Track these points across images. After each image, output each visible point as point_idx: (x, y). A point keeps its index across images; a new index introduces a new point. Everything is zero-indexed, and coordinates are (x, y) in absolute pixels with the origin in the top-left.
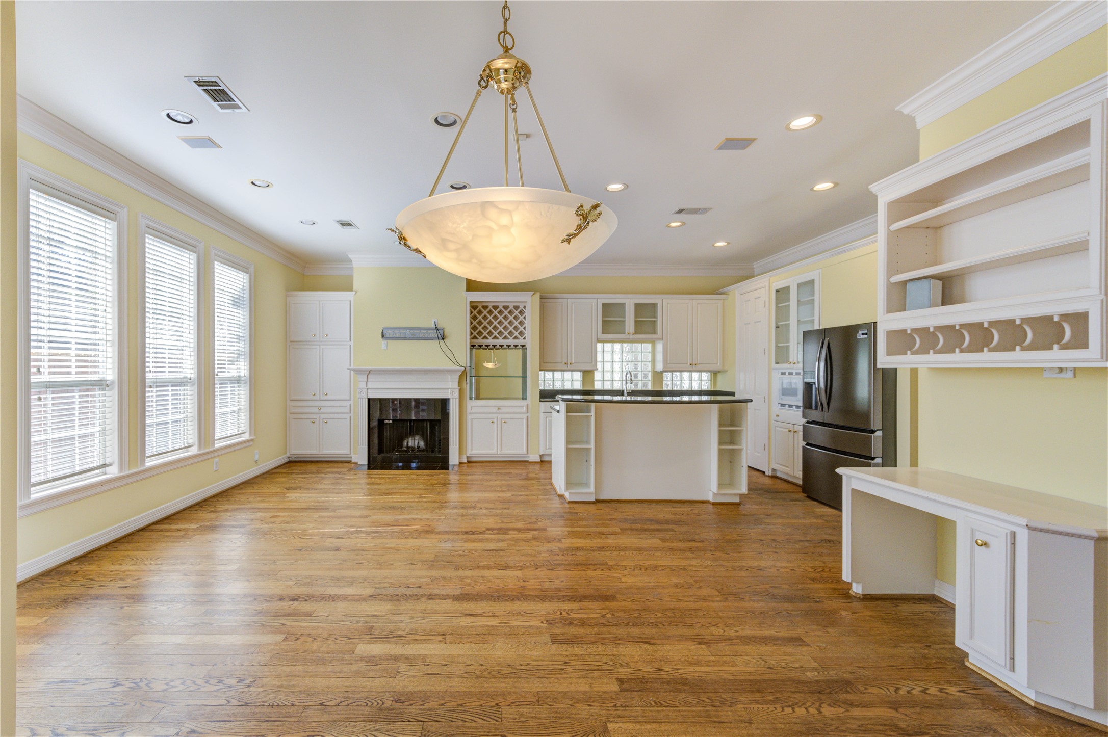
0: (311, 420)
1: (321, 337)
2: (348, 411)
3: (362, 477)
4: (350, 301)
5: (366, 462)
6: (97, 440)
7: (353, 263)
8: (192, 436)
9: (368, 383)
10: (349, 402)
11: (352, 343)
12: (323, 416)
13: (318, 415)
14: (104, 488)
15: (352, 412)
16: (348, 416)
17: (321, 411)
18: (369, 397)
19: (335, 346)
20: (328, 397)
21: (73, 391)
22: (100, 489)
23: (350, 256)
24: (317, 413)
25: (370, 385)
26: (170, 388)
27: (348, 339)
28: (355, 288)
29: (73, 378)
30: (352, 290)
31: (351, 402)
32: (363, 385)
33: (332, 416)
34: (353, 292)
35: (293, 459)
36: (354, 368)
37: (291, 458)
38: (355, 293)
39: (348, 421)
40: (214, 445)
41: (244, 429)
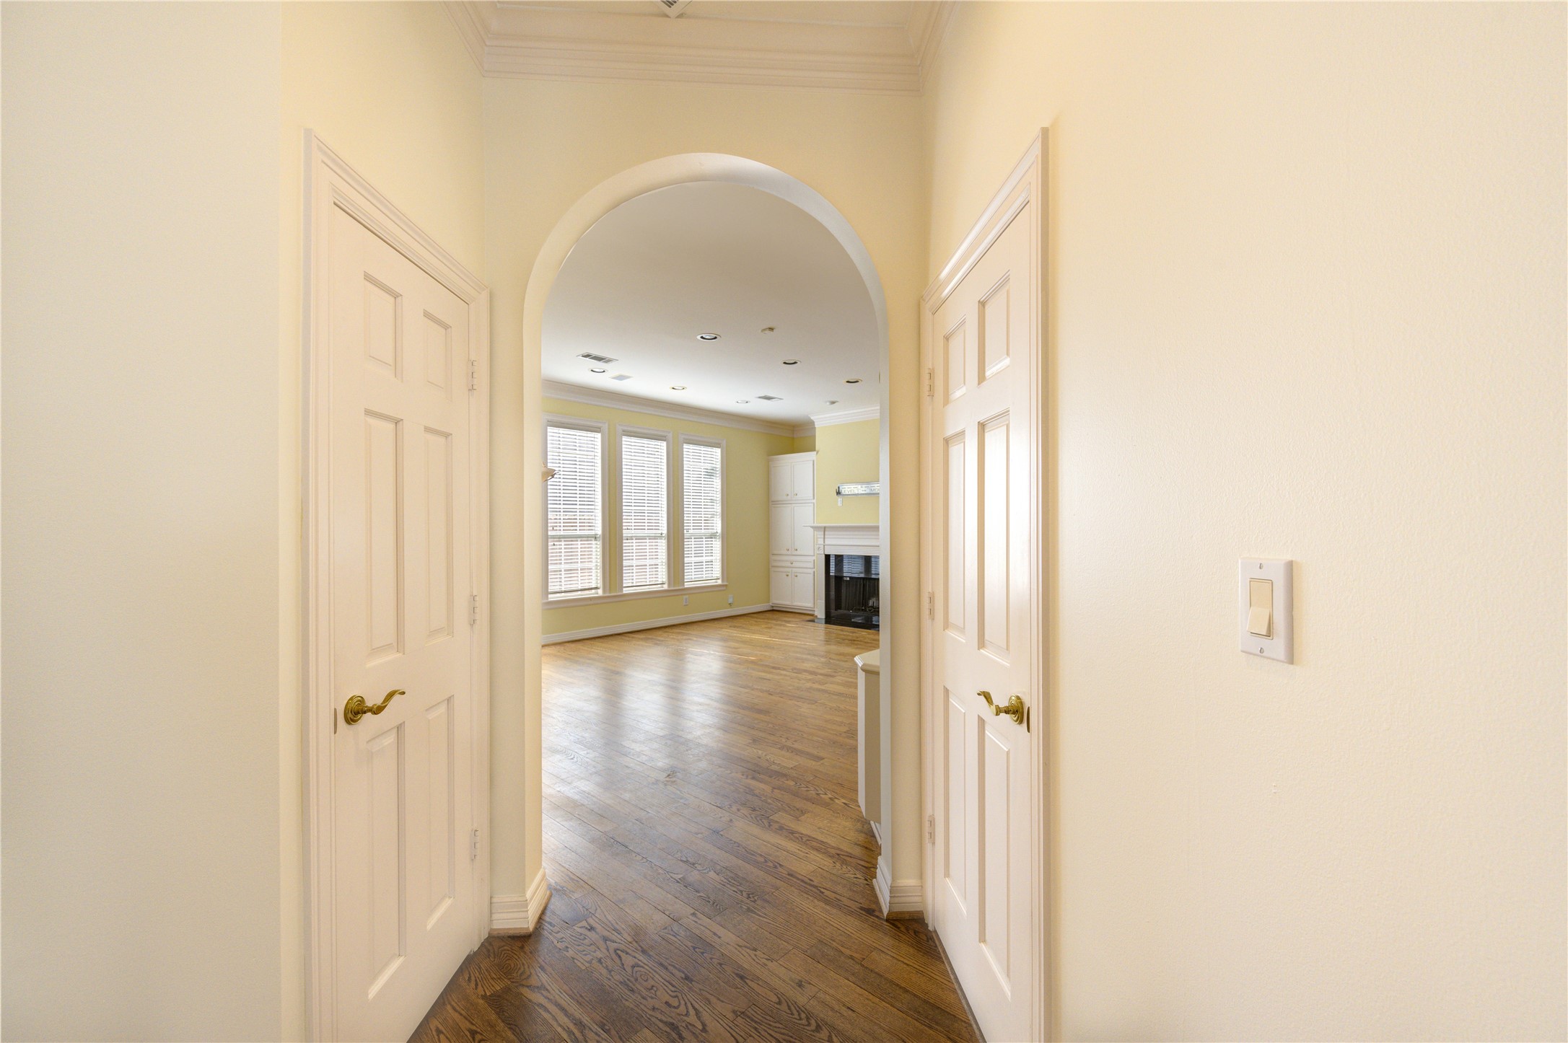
0: (785, 574)
1: (792, 498)
2: (812, 567)
3: (821, 628)
4: (814, 461)
5: (823, 617)
6: (594, 574)
7: (816, 423)
8: (662, 575)
9: (826, 540)
11: (815, 501)
12: (794, 570)
13: (791, 569)
14: (592, 602)
15: (815, 567)
16: (811, 571)
17: (792, 566)
18: (826, 553)
19: (802, 505)
20: (798, 553)
21: (577, 541)
22: (599, 601)
23: (812, 418)
24: (790, 567)
25: (827, 542)
26: (648, 541)
27: (812, 498)
28: (817, 449)
29: (578, 533)
30: (815, 450)
31: (813, 558)
32: (821, 541)
33: (801, 570)
34: (815, 452)
35: (774, 608)
36: (816, 525)
37: (773, 607)
38: (817, 453)
39: (812, 576)
40: (684, 585)
41: (718, 575)
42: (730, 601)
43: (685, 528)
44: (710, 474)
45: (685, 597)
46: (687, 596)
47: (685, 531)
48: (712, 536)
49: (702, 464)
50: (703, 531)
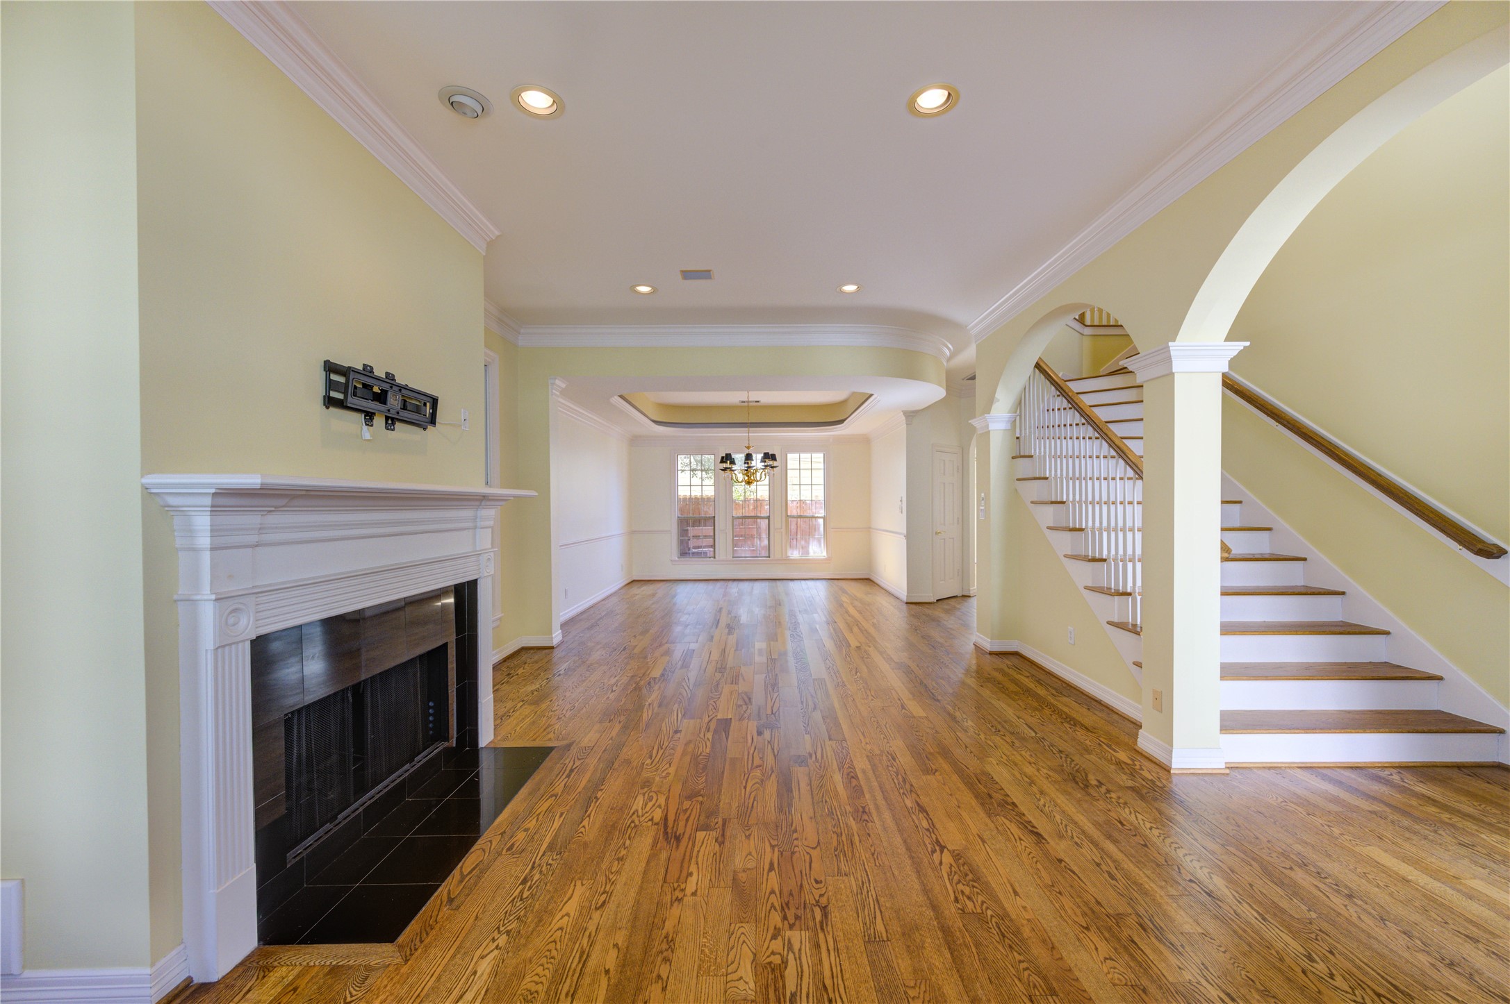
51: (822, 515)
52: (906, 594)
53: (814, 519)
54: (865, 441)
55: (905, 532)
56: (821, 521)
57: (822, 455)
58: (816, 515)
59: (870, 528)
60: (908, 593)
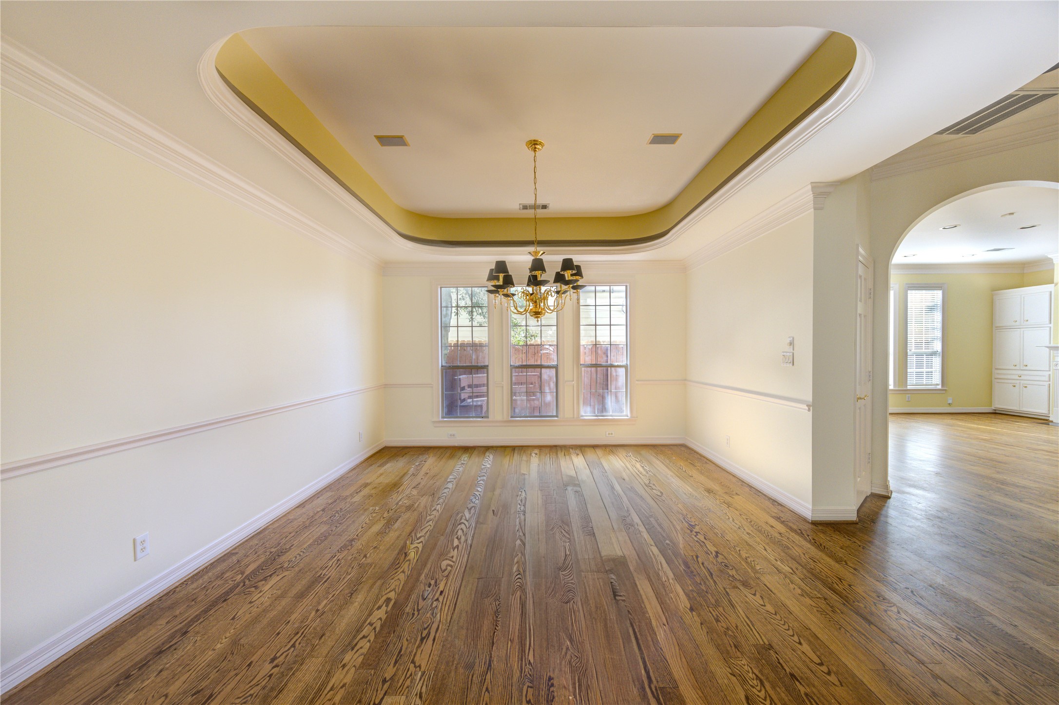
0: (1012, 385)
1: (1022, 322)
4: (1051, 292)
7: (1055, 260)
10: (1049, 373)
11: (1051, 325)
12: (1023, 382)
13: (1019, 381)
15: (1051, 380)
16: (1046, 383)
17: (1021, 378)
19: (1034, 329)
20: (1028, 368)
23: (1049, 256)
24: (1017, 380)
27: (1048, 322)
28: (1055, 281)
30: (1053, 283)
31: (1050, 373)
32: (1058, 359)
33: (1032, 382)
34: (1054, 285)
35: (997, 412)
36: (1052, 345)
37: (995, 410)
38: (1055, 286)
39: (1047, 387)
40: (907, 387)
41: (938, 382)
42: (950, 401)
43: (908, 348)
44: (931, 309)
45: (907, 395)
46: (910, 395)
47: (908, 350)
48: (934, 354)
49: (924, 303)
50: (924, 350)
51: (624, 363)
52: (810, 507)
53: (613, 369)
54: (683, 268)
55: (809, 398)
56: (622, 371)
57: (623, 288)
58: (616, 364)
59: (685, 380)
60: (814, 503)
